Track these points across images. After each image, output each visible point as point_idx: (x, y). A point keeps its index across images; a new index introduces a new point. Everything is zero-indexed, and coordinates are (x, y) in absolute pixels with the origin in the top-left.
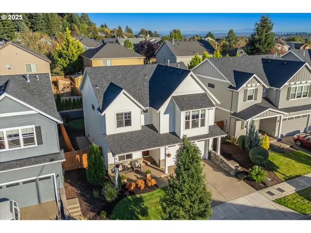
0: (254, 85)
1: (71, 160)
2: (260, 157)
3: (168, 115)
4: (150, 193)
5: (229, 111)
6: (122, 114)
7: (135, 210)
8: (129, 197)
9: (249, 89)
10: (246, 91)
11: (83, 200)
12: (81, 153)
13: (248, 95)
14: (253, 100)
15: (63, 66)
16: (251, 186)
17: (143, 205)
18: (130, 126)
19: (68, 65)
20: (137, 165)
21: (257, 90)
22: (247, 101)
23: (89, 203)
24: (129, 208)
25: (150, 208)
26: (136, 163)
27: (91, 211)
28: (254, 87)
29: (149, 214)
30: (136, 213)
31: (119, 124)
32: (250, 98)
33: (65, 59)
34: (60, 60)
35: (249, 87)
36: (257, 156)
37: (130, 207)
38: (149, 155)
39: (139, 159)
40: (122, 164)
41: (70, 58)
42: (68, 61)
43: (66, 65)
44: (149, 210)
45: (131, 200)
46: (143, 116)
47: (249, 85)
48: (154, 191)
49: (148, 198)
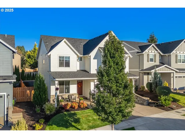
0: (153, 52)
1: (23, 94)
2: (165, 91)
3: (96, 60)
4: (82, 111)
5: (138, 70)
6: (63, 57)
7: (69, 119)
8: (65, 113)
9: (150, 54)
10: (148, 55)
11: (26, 114)
12: (31, 89)
13: (150, 58)
14: (153, 62)
15: (30, 63)
16: (162, 109)
17: (76, 117)
18: (69, 68)
19: (34, 63)
20: (73, 97)
21: (155, 55)
22: (150, 62)
23: (31, 116)
24: (64, 118)
25: (82, 119)
26: (72, 96)
27: (32, 120)
28: (153, 53)
29: (81, 122)
30: (70, 121)
31: (61, 65)
32: (152, 60)
33: (32, 59)
34: (28, 60)
35: (150, 53)
36: (162, 90)
37: (66, 118)
38: (82, 95)
39: (75, 94)
40: (62, 96)
41: (35, 59)
42: (34, 60)
43: (32, 63)
44: (81, 120)
45: (67, 114)
46: (78, 63)
47: (150, 51)
48: (86, 110)
49: (80, 113)
